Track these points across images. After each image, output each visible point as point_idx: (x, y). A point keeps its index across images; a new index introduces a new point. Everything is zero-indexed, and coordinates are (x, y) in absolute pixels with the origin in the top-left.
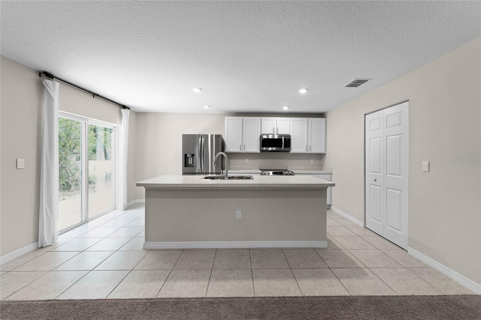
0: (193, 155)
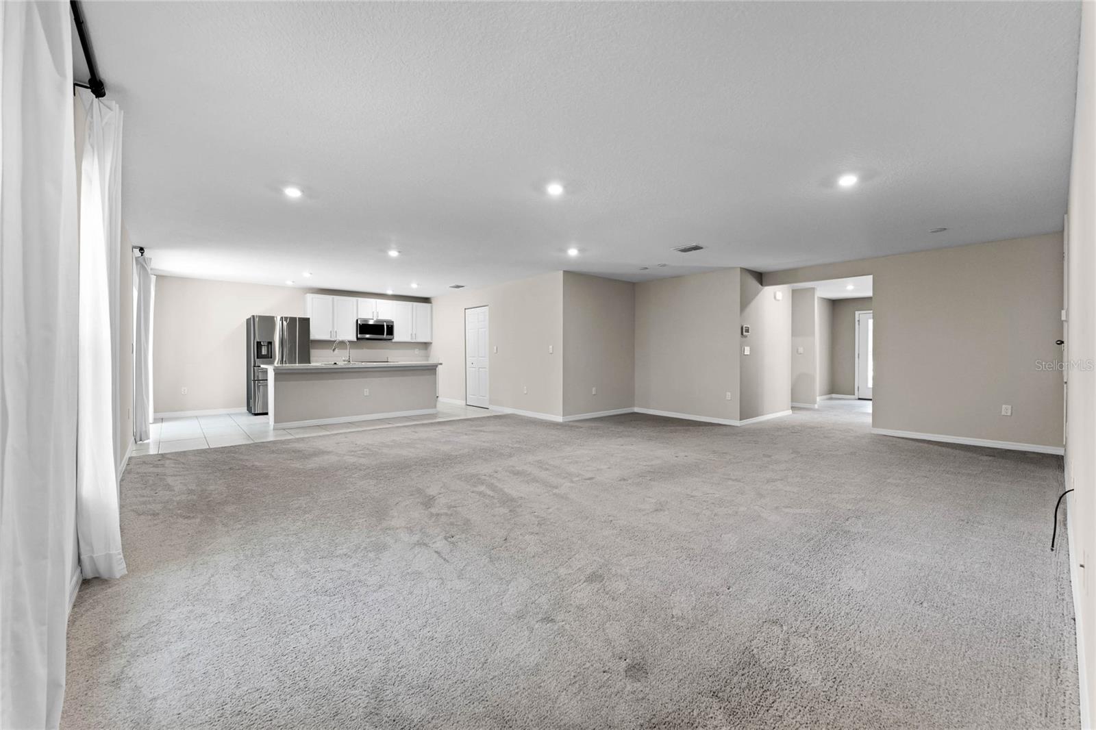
0: (270, 344)
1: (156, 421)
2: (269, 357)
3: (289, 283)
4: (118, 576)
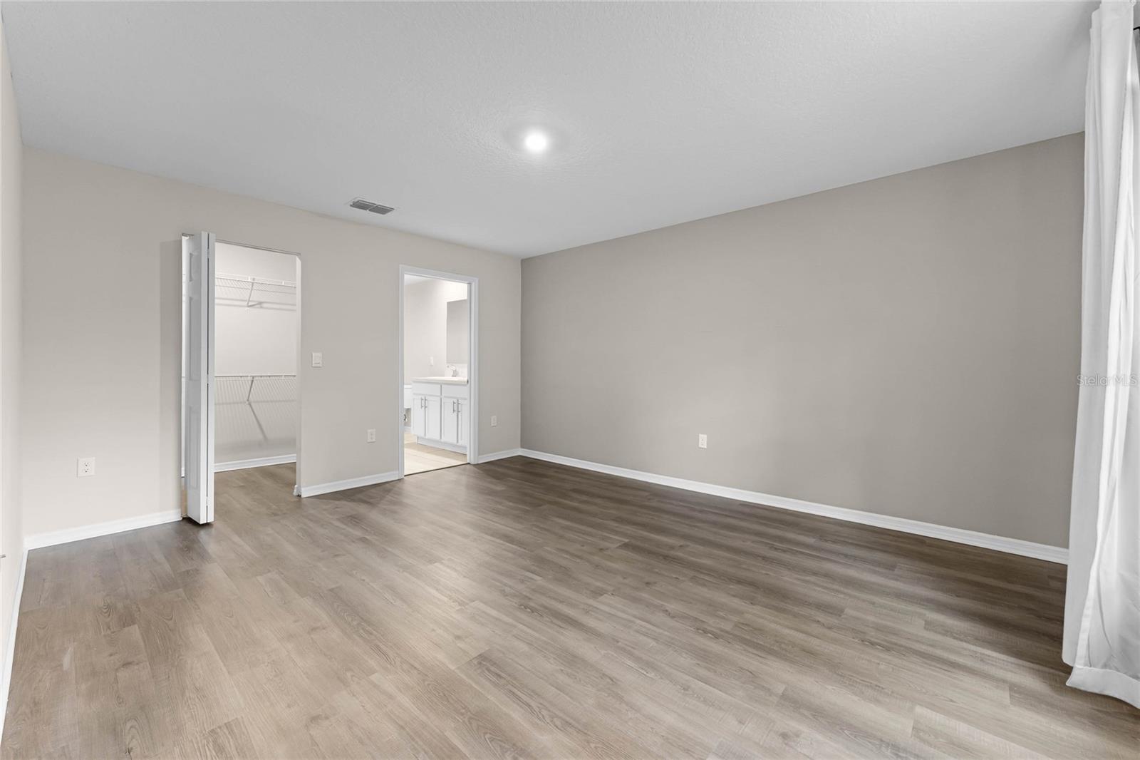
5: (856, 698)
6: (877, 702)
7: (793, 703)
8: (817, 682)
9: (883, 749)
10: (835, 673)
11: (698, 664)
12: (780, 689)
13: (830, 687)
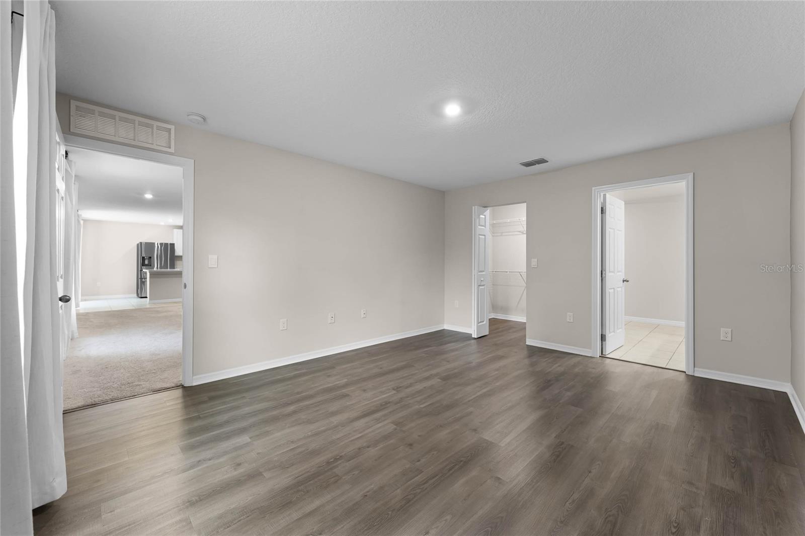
0: (151, 258)
1: (82, 301)
2: (150, 265)
3: (162, 223)
4: (75, 337)
5: (232, 507)
6: (220, 517)
7: (253, 476)
8: (259, 494)
9: (197, 498)
10: (258, 508)
11: (307, 450)
12: (267, 475)
13: (250, 498)
